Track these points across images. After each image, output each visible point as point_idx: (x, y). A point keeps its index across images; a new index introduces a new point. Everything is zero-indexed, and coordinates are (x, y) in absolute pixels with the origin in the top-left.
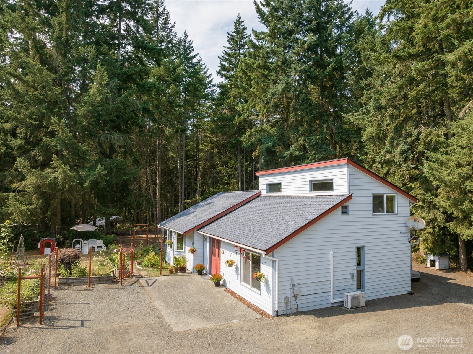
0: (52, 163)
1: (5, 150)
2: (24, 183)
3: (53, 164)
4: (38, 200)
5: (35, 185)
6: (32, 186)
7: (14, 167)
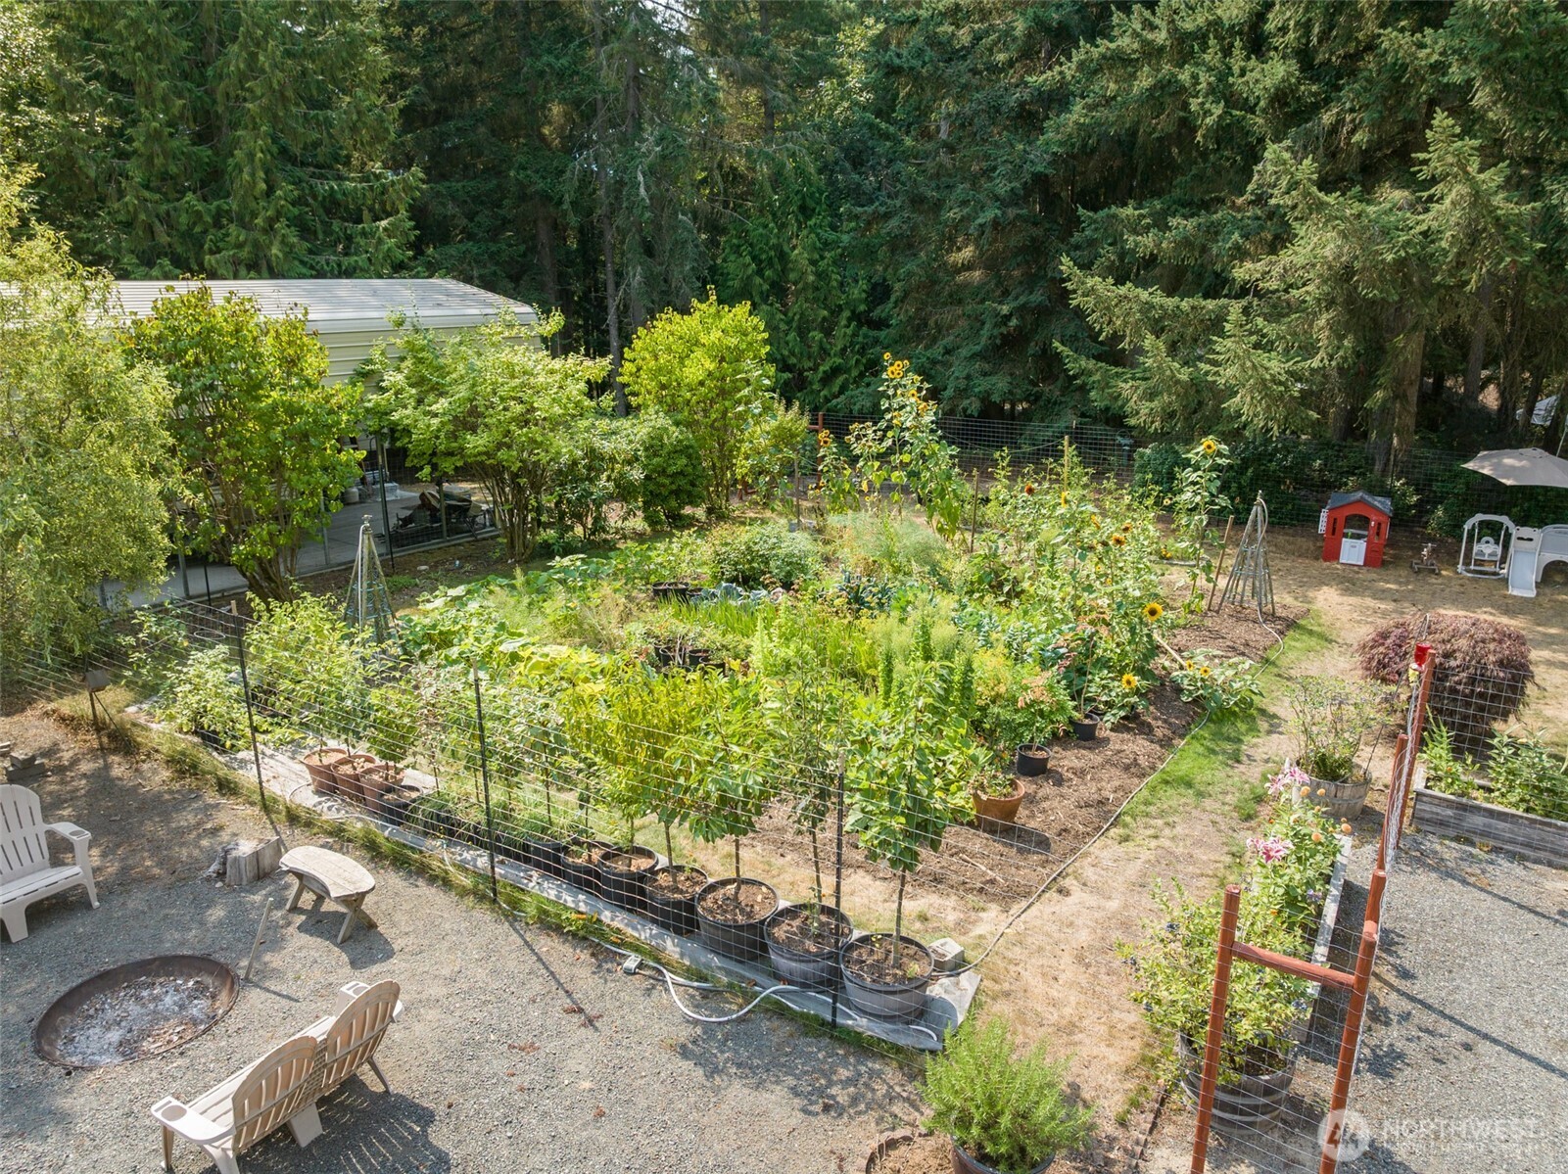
0: (1422, 156)
1: (1220, 117)
2: (1286, 257)
3: (1426, 162)
4: (1338, 334)
5: (1330, 268)
6: (1320, 276)
7: (1250, 188)
